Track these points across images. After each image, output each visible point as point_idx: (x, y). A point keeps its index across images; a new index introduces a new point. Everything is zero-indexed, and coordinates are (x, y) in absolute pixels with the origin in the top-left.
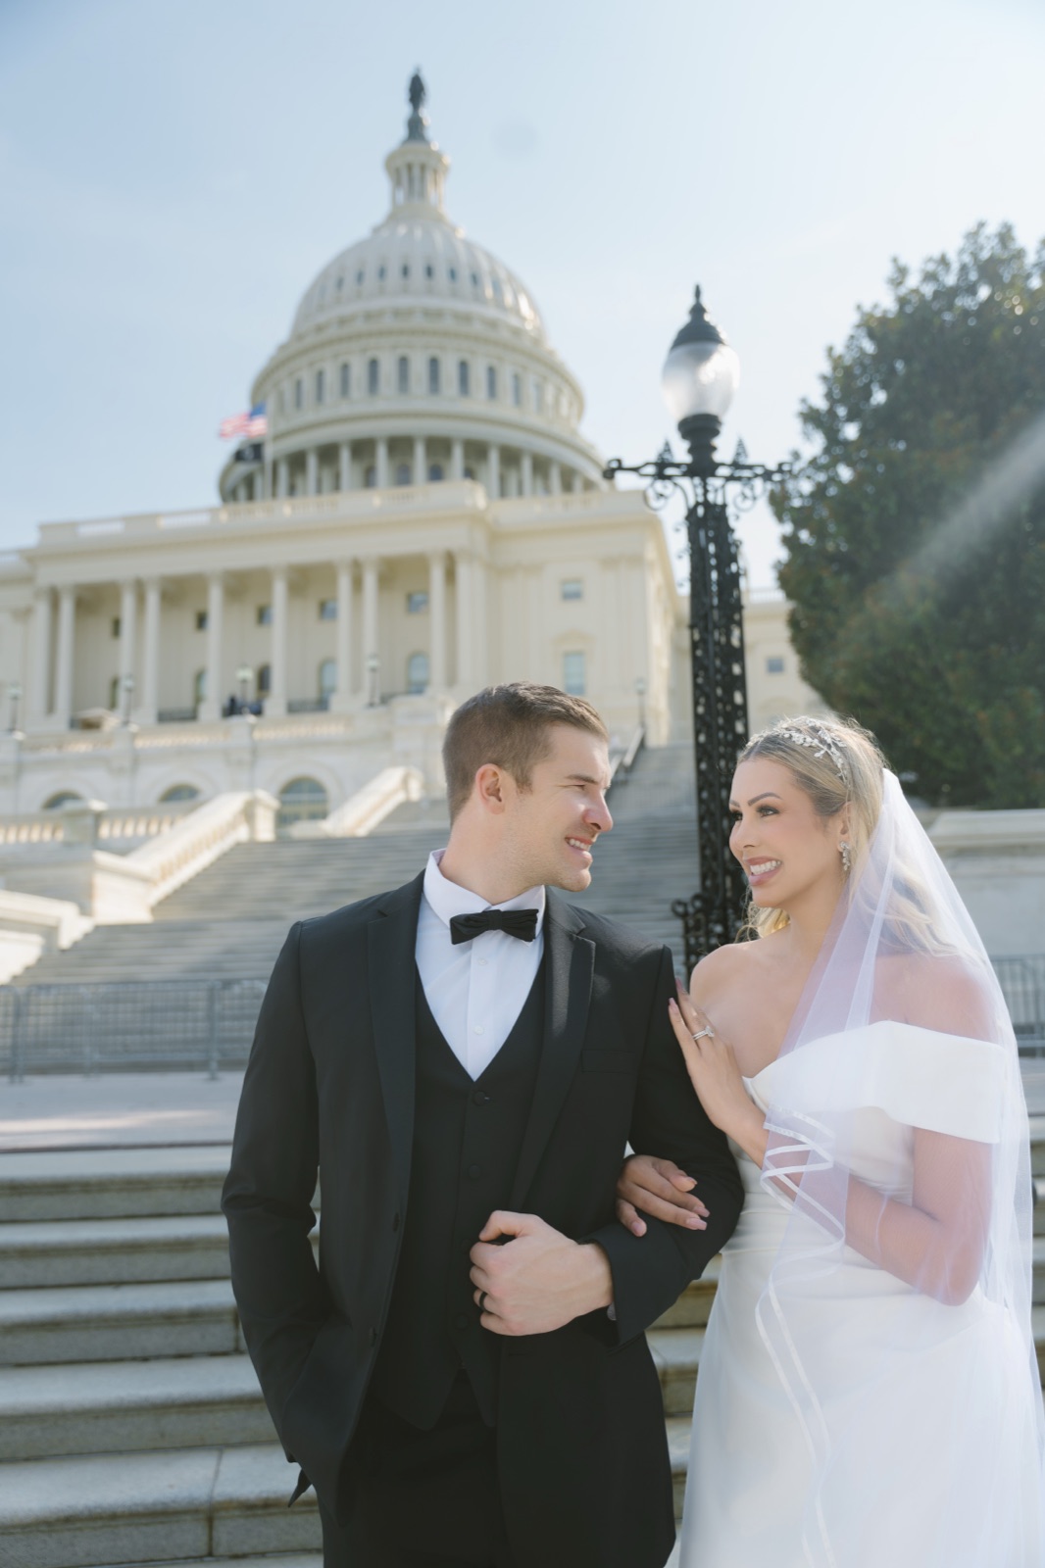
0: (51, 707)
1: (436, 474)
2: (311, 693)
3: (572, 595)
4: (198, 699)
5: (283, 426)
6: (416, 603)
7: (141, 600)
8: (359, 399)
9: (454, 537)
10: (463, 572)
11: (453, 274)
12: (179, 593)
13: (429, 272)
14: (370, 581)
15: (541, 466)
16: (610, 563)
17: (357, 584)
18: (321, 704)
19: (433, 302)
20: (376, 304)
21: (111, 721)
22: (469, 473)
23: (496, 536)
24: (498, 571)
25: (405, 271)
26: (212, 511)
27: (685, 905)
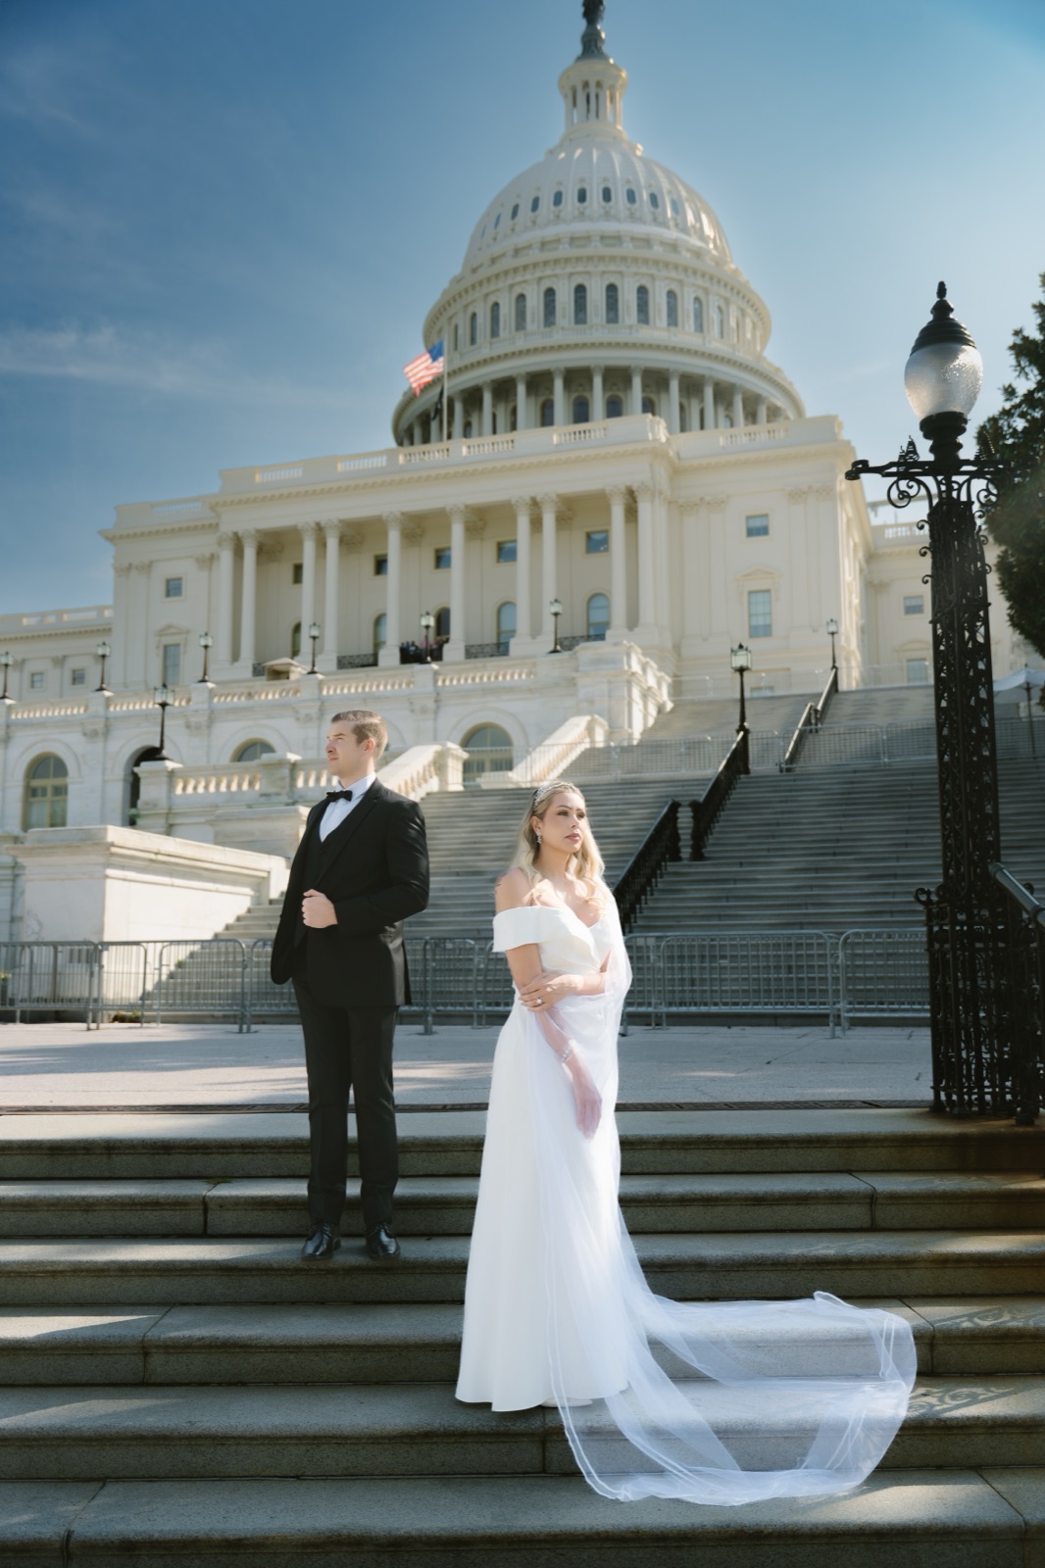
0: (235, 656)
1: (614, 409)
2: (490, 638)
3: (757, 530)
4: (377, 645)
5: (458, 363)
6: (597, 543)
7: (321, 545)
8: (536, 332)
9: (634, 473)
10: (644, 508)
11: (631, 196)
12: (356, 536)
13: (607, 195)
14: (549, 520)
15: (724, 394)
16: (796, 495)
17: (536, 524)
18: (501, 649)
19: (610, 227)
20: (551, 232)
21: (298, 670)
22: (649, 406)
23: (678, 471)
24: (681, 508)
25: (582, 196)
26: (388, 452)
27: (929, 893)
